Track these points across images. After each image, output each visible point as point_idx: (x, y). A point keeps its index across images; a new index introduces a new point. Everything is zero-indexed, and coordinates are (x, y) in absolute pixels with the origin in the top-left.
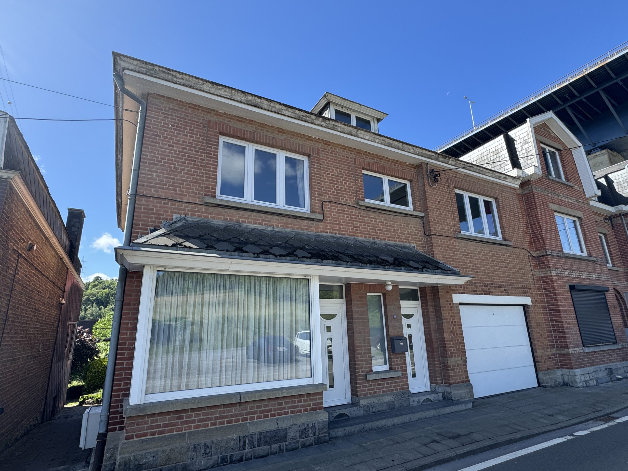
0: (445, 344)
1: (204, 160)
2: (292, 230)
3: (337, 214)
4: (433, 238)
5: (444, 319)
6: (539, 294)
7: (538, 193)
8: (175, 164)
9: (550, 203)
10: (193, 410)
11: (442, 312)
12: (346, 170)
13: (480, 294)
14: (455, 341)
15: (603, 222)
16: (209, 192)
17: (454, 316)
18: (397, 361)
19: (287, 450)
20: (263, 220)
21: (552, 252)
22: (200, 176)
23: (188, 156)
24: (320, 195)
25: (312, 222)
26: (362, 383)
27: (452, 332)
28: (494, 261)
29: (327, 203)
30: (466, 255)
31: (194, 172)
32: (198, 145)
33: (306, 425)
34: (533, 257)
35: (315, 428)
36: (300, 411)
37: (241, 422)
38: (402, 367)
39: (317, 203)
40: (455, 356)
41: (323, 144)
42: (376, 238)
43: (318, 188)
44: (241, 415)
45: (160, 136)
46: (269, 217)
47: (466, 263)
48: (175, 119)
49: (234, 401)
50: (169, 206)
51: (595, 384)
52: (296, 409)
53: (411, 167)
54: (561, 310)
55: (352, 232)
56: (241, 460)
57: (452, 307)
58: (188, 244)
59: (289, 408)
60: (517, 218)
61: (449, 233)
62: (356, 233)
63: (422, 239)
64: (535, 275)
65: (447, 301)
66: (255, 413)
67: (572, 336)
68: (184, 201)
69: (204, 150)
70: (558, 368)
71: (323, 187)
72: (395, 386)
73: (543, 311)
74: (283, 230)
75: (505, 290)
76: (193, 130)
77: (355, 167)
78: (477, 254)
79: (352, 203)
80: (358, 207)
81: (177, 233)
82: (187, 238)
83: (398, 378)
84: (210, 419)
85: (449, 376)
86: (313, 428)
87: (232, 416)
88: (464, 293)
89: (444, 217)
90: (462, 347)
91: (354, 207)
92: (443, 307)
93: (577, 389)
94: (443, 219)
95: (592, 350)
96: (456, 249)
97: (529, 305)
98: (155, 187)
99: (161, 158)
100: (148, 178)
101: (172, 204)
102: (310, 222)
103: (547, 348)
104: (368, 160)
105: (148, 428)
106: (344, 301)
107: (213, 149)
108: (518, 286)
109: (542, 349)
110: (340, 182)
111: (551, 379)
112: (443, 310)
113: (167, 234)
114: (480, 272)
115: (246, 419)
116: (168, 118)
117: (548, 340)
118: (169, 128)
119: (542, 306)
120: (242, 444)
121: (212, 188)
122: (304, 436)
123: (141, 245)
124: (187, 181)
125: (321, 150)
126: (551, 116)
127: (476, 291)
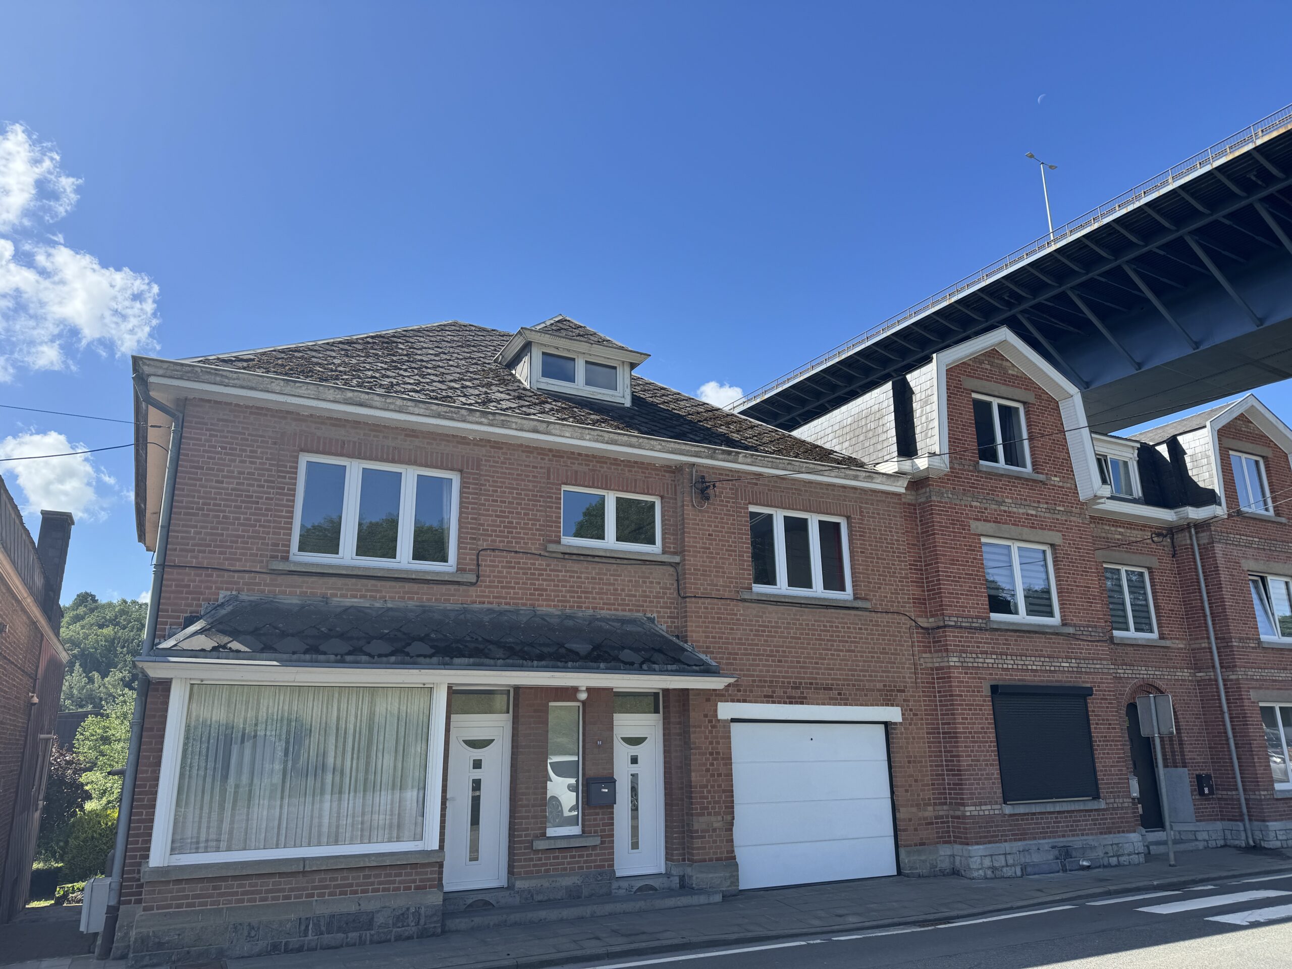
0: (691, 792)
1: (272, 499)
2: (418, 604)
3: (505, 571)
4: (690, 602)
5: (695, 748)
6: (925, 701)
7: (946, 503)
8: (225, 511)
9: (971, 522)
10: (235, 878)
11: (692, 736)
12: (530, 490)
13: (779, 703)
14: (713, 786)
15: (1149, 541)
16: (278, 551)
17: (718, 743)
18: (595, 820)
19: (372, 942)
20: (367, 591)
21: (960, 619)
22: (264, 527)
23: (247, 496)
24: (474, 539)
25: (456, 587)
26: (524, 854)
27: (708, 770)
28: (824, 640)
29: (489, 552)
30: (757, 631)
31: (256, 520)
32: (264, 475)
33: (404, 910)
34: (922, 628)
35: (420, 914)
36: (398, 889)
37: (304, 899)
38: (603, 831)
39: (467, 554)
40: (709, 814)
41: (488, 448)
42: (578, 607)
43: (472, 529)
44: (304, 889)
45: (202, 468)
46: (379, 584)
47: (757, 645)
48: (227, 437)
49: (294, 869)
50: (214, 578)
51: (1019, 873)
52: (392, 886)
53: (665, 471)
54: (960, 733)
55: (530, 599)
56: (300, 950)
57: (713, 727)
58: (235, 645)
59: (380, 883)
60: (894, 552)
61: (725, 591)
62: (538, 600)
63: (671, 603)
64: (921, 665)
65: (706, 716)
66: (326, 887)
67: (978, 784)
68: (237, 568)
69: (273, 482)
70: (945, 842)
71: (483, 525)
72: (586, 862)
73: (928, 733)
74: (402, 605)
75: (840, 694)
76: (256, 452)
77: (548, 483)
78: (785, 628)
79: (536, 549)
80: (547, 554)
81: (221, 627)
82: (235, 634)
83: (594, 847)
84: (260, 892)
85: (693, 849)
86: (417, 913)
87: (292, 890)
88: (745, 701)
89: (717, 563)
90: (726, 797)
91: (540, 555)
92: (694, 726)
93: (969, 881)
94: (715, 567)
95: (1021, 809)
96: (738, 620)
97: (895, 724)
98: (193, 551)
99: (204, 504)
100: (182, 538)
101: (218, 576)
102: (452, 587)
103: (926, 805)
104: (575, 467)
105: (173, 899)
106: (510, 716)
107: (287, 480)
108: (875, 686)
109: (912, 806)
110: (517, 513)
111: (924, 861)
112: (695, 732)
113: (206, 630)
114: (786, 662)
115: (312, 895)
116: (217, 436)
117: (933, 789)
118: (218, 453)
119: (927, 724)
120: (303, 928)
121: (283, 545)
122: (400, 924)
123: (168, 651)
124: (243, 537)
125: (484, 459)
126: (1002, 338)
127: (772, 697)
